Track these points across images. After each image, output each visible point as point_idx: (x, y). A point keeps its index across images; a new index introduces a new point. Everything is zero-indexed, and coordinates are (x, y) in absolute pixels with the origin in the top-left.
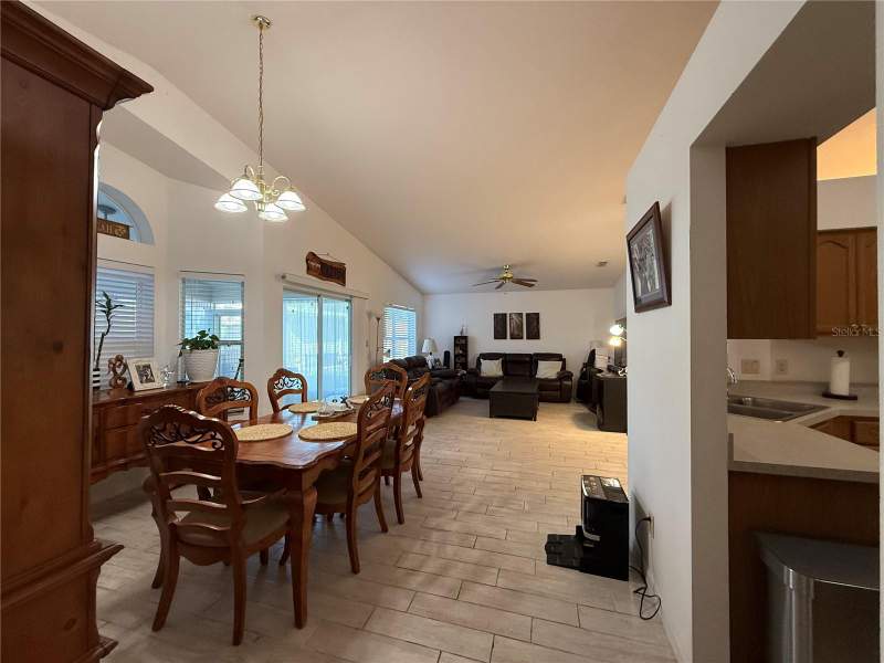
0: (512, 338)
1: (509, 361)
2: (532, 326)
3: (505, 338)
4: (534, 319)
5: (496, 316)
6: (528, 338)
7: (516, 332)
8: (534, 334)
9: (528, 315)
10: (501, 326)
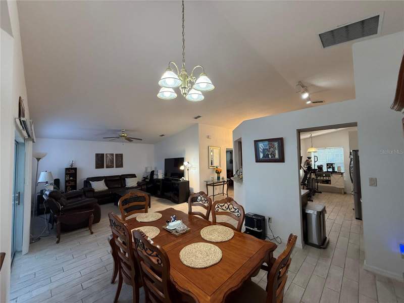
0: (107, 168)
1: (108, 180)
2: (119, 160)
3: (103, 168)
4: (120, 157)
5: (97, 155)
6: (116, 167)
7: (110, 164)
8: (120, 165)
9: (116, 155)
10: (100, 161)
